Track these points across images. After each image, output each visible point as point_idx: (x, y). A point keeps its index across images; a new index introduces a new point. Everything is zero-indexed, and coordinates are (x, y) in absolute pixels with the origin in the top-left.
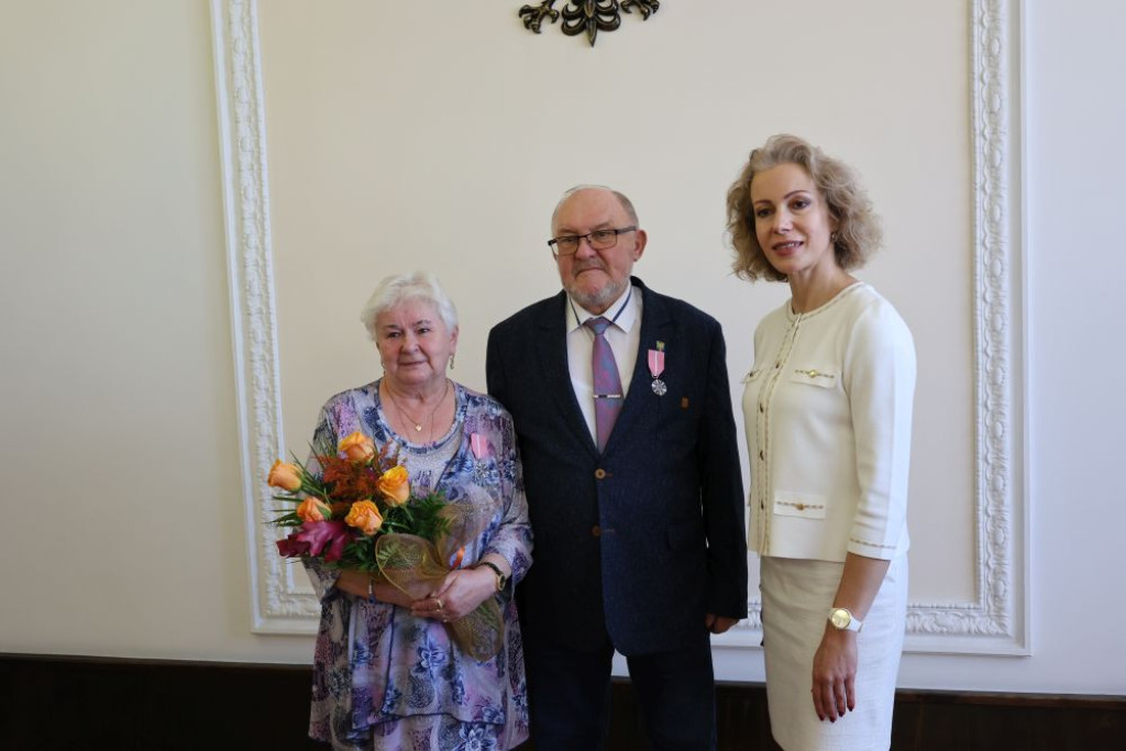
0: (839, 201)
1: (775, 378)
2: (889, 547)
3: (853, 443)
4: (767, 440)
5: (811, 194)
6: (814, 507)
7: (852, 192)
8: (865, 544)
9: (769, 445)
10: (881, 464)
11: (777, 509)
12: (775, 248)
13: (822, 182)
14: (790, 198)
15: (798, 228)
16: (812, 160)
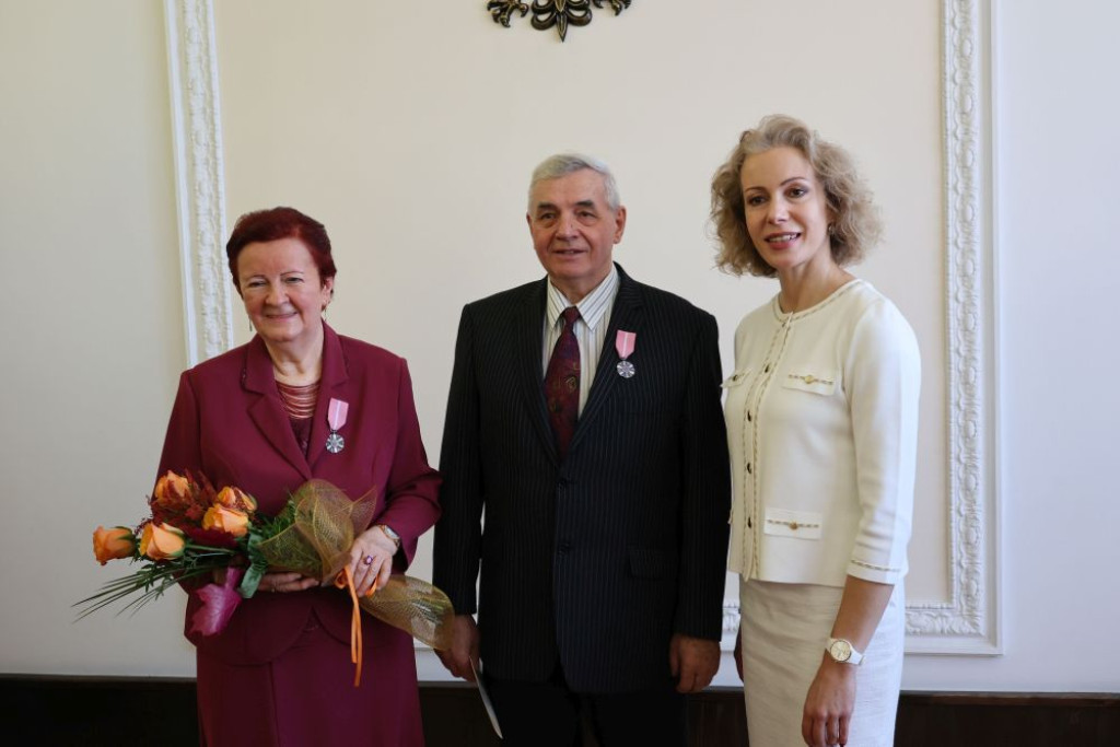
0: (837, 188)
1: (765, 384)
2: (894, 571)
3: (854, 453)
4: (755, 451)
5: (809, 182)
6: (809, 526)
7: (852, 180)
8: (869, 567)
9: (758, 457)
10: (888, 478)
11: (768, 528)
12: (768, 240)
13: (822, 169)
14: (787, 186)
15: (796, 218)
16: (811, 143)
